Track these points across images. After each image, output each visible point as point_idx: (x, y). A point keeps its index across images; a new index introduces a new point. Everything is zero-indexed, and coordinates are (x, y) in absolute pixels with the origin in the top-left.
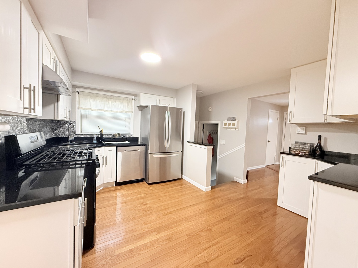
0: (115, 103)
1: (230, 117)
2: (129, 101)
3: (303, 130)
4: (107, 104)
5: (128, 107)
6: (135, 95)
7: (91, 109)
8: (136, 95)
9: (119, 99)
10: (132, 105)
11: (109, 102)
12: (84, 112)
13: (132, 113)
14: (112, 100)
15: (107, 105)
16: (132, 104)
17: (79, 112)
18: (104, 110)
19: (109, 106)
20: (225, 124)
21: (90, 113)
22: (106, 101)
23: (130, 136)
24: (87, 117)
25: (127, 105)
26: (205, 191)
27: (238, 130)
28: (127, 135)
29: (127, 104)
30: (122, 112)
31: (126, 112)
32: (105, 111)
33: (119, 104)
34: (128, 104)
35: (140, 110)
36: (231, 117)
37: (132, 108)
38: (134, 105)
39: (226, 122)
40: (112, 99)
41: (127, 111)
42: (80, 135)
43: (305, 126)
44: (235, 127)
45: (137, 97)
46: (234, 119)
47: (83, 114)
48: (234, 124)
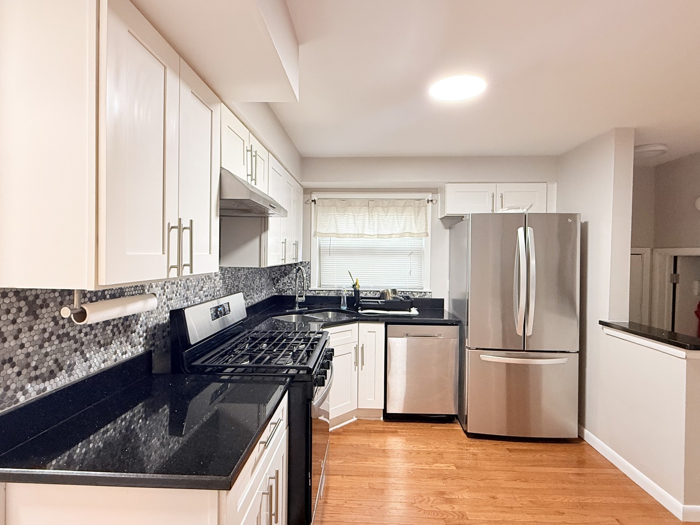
0: (387, 215)
2: (419, 207)
4: (369, 219)
5: (415, 222)
6: (434, 191)
7: (338, 235)
8: (437, 189)
9: (394, 206)
10: (426, 217)
11: (372, 215)
12: (326, 242)
13: (428, 236)
14: (380, 209)
15: (369, 221)
16: (426, 214)
17: (316, 242)
18: (362, 235)
19: (374, 224)
21: (336, 242)
22: (368, 213)
23: (423, 295)
24: (331, 251)
25: (413, 219)
28: (414, 294)
29: (413, 216)
30: (402, 235)
31: (411, 234)
32: (365, 236)
33: (396, 216)
34: (416, 215)
35: (446, 228)
37: (426, 225)
38: (432, 215)
40: (380, 206)
41: (414, 232)
42: (317, 292)
45: (439, 194)
47: (323, 247)
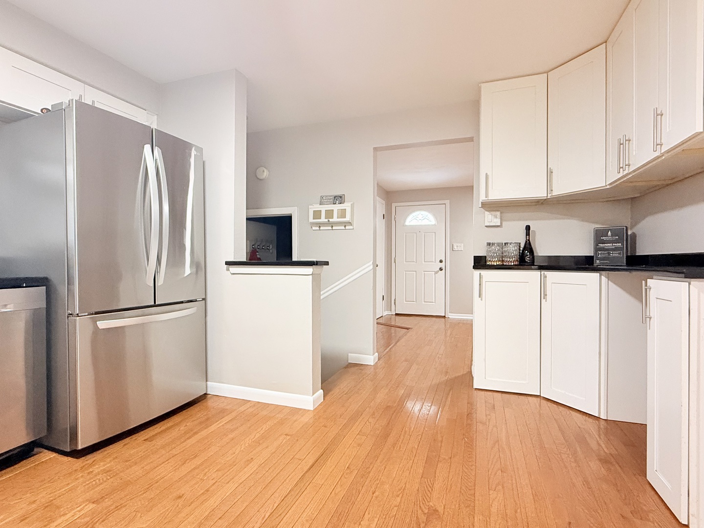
1: (326, 196)
3: (497, 218)
20: (317, 214)
26: (312, 409)
27: (351, 227)
36: (330, 196)
39: (318, 207)
43: (498, 211)
44: (348, 219)
46: (339, 199)
48: (343, 213)
